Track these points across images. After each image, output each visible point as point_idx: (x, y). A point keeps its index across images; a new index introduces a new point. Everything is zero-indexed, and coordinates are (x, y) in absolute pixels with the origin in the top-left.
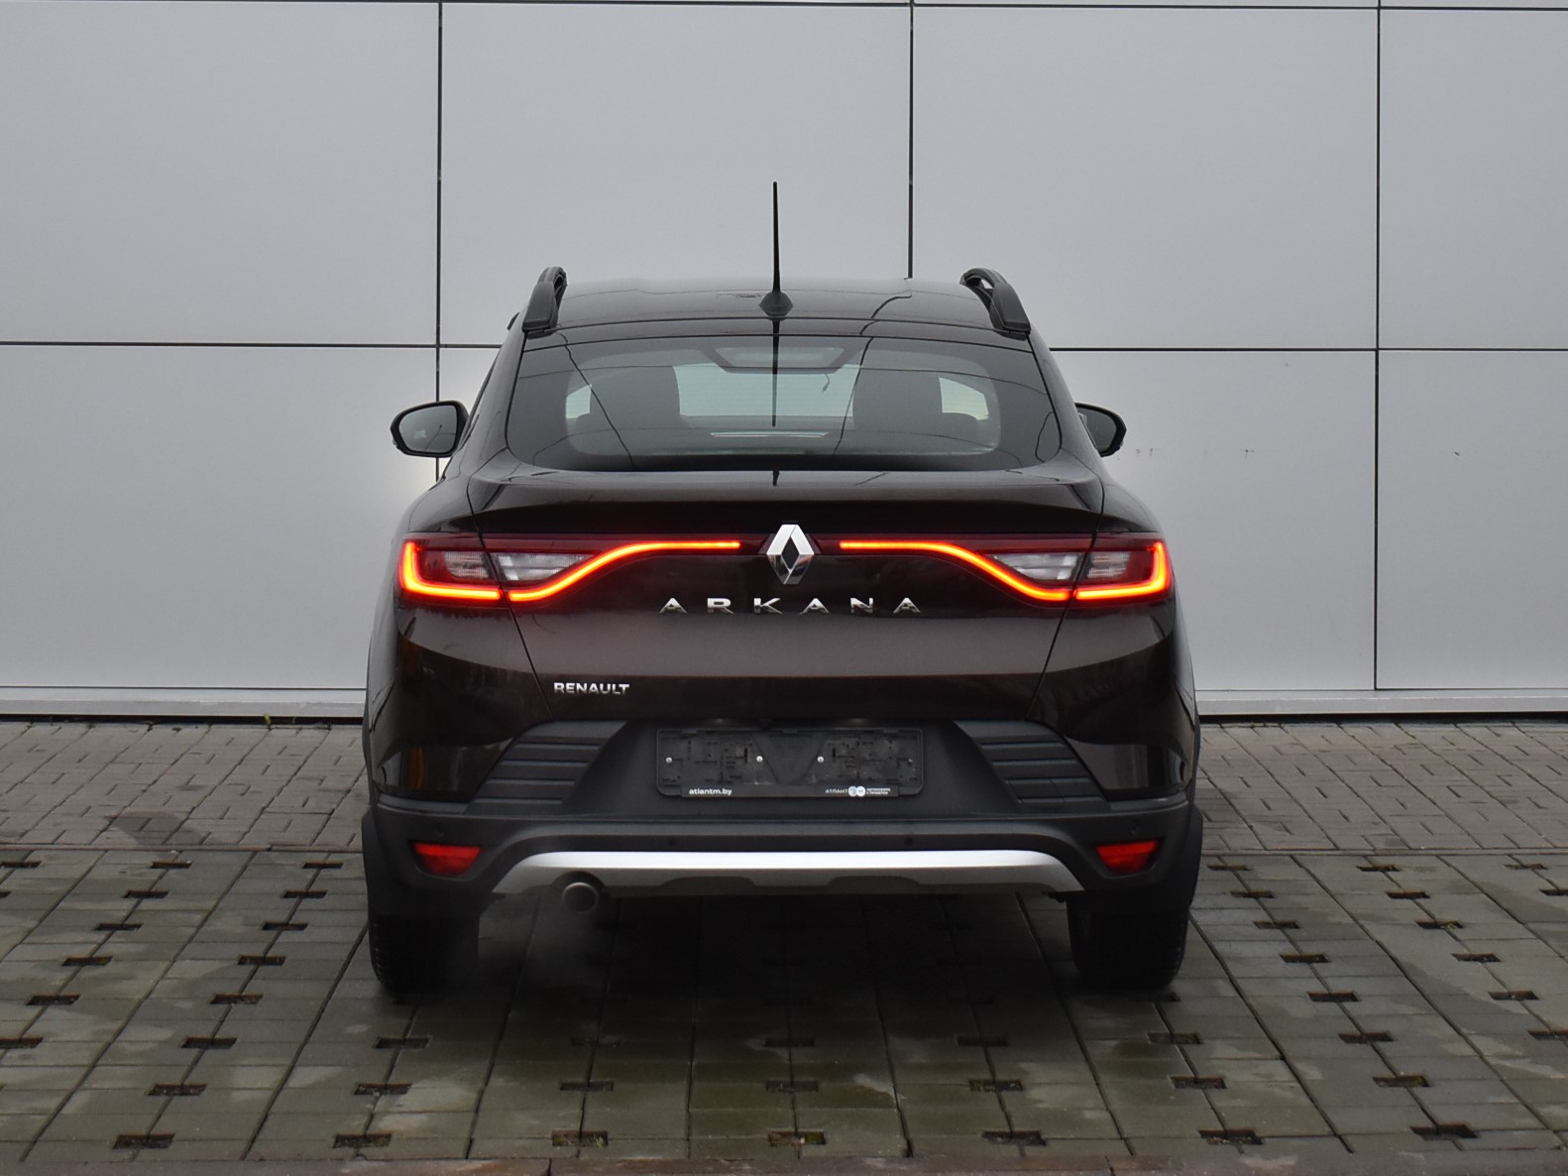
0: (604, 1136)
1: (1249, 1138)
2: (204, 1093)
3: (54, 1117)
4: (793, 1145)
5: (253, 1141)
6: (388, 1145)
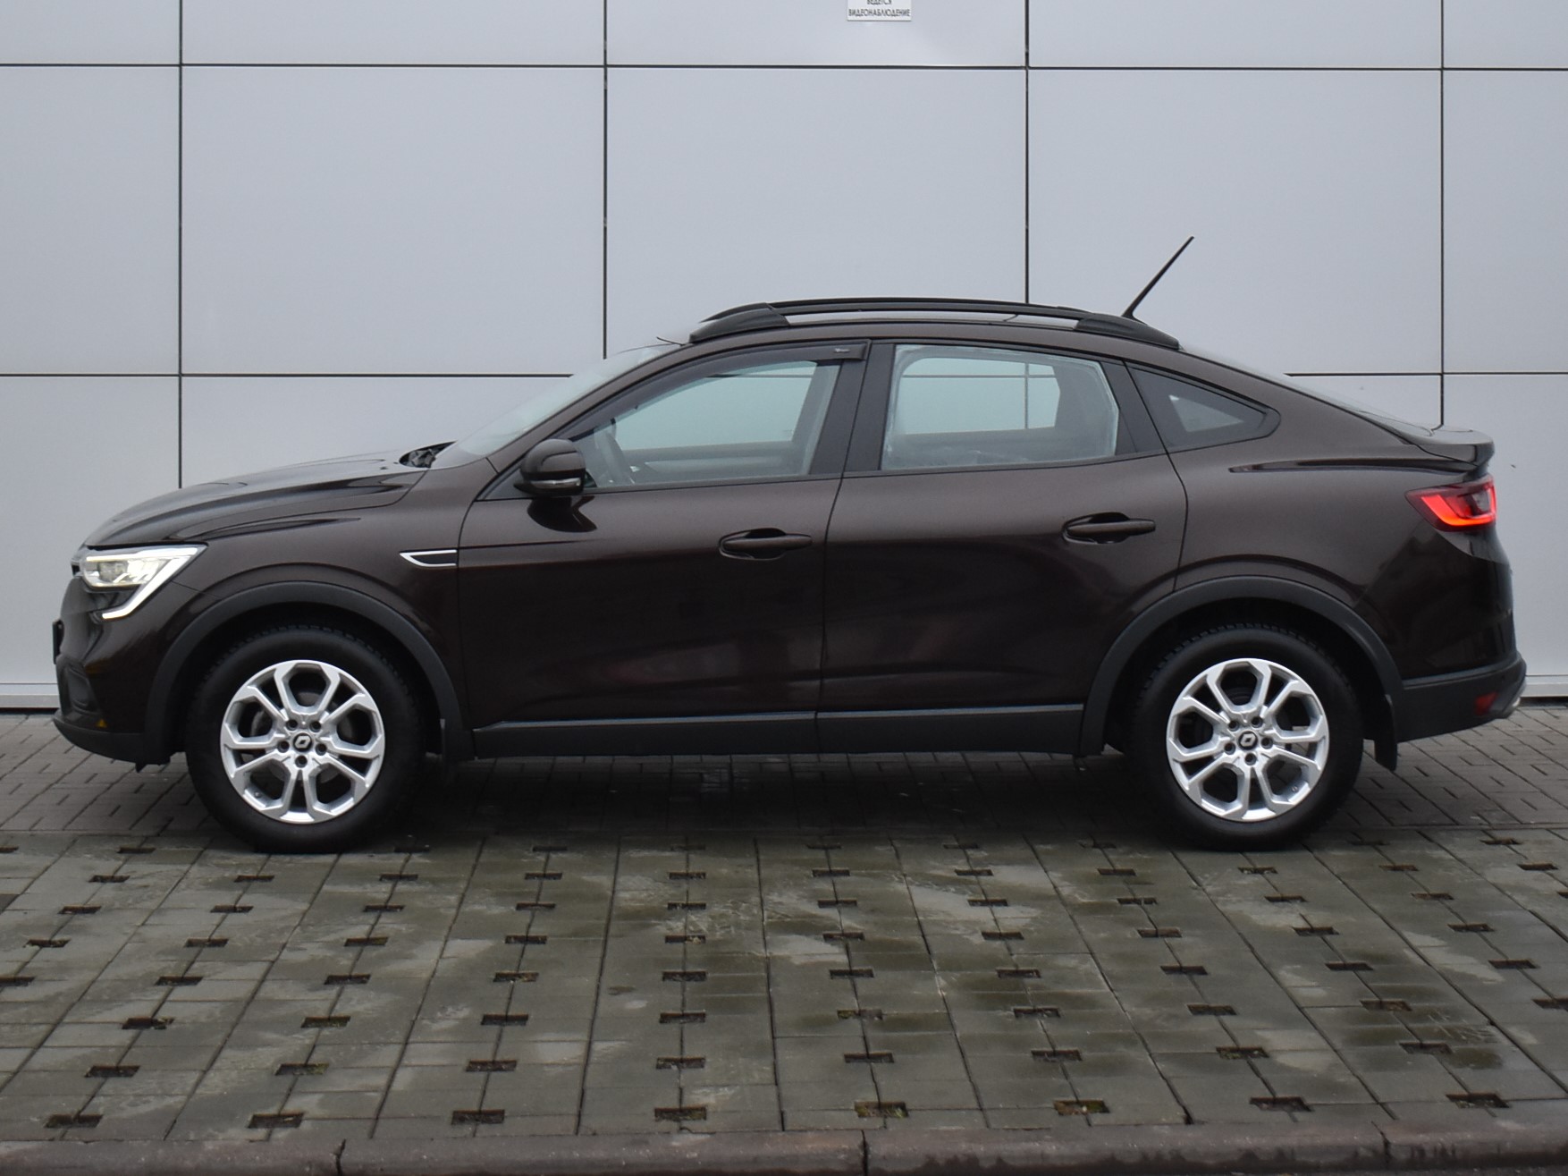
0: (903, 1107)
1: (1492, 1101)
2: (517, 1068)
3: (387, 1093)
4: (1077, 1113)
5: (579, 1116)
6: (705, 1118)
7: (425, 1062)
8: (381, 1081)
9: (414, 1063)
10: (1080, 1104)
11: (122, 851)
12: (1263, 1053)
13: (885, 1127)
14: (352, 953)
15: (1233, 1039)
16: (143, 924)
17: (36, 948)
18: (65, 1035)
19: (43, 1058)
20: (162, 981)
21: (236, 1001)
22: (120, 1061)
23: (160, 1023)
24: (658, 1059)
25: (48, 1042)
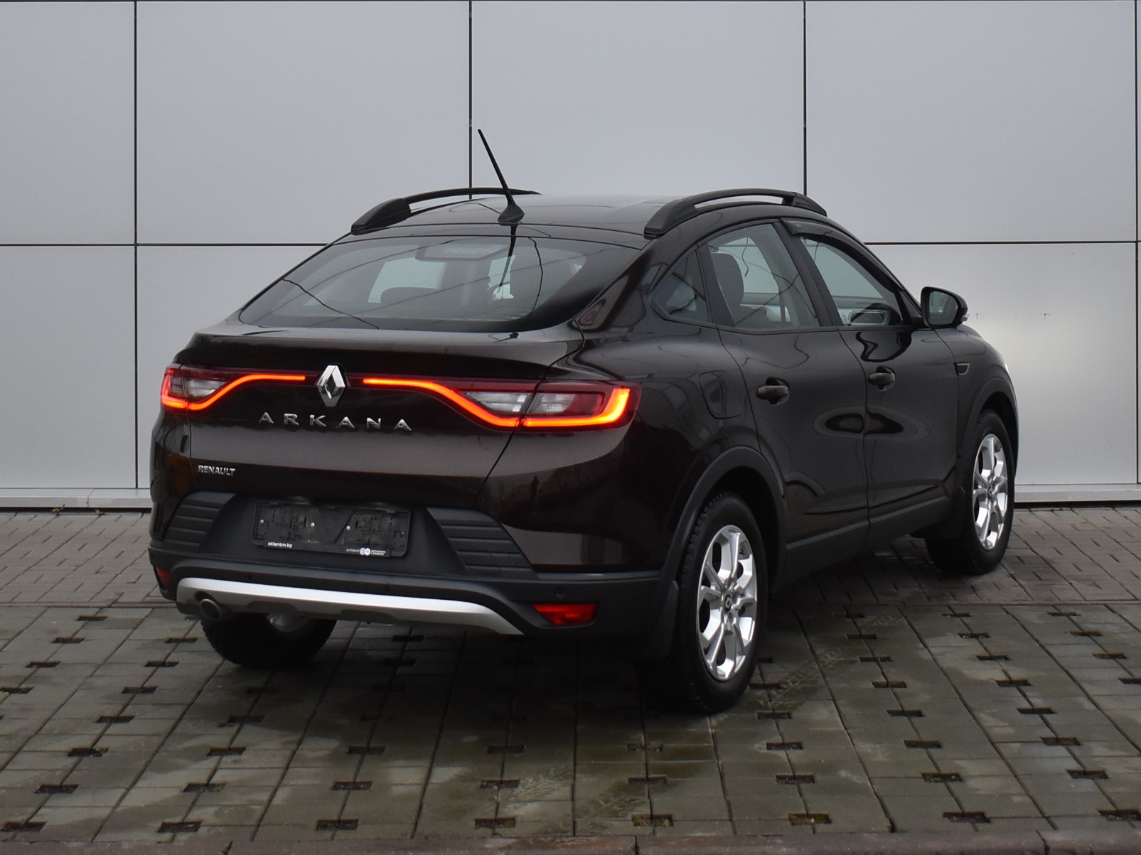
0: (670, 818)
1: (1135, 816)
2: (372, 788)
3: (268, 806)
4: (806, 823)
5: (416, 824)
6: (514, 826)
7: (301, 782)
8: (264, 797)
9: (291, 783)
10: (808, 816)
11: (81, 619)
12: (958, 778)
13: (654, 834)
14: (252, 697)
15: (937, 767)
16: (91, 676)
17: (7, 693)
18: (23, 760)
20: (101, 720)
21: (158, 735)
22: (64, 781)
23: (99, 752)
24: (483, 781)
25: (9, 767)
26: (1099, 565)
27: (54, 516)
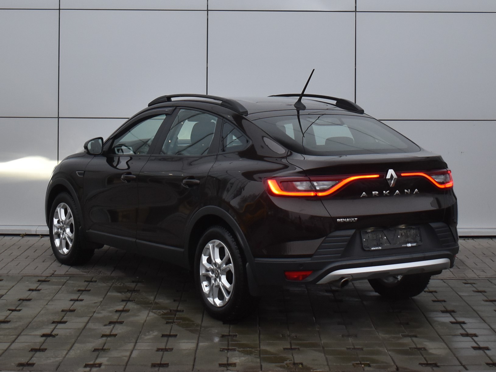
0: (302, 364)
2: (173, 351)
4: (360, 367)
5: (194, 365)
7: (142, 348)
8: (128, 354)
9: (138, 348)
10: (362, 364)
11: (39, 281)
12: (425, 349)
14: (118, 314)
15: (415, 345)
16: (47, 304)
17: (10, 312)
18: (22, 338)
19: (14, 346)
20: (54, 322)
21: (79, 329)
22: (40, 347)
23: (54, 335)
24: (221, 348)
25: (16, 341)
26: (485, 263)
27: (21, 238)
